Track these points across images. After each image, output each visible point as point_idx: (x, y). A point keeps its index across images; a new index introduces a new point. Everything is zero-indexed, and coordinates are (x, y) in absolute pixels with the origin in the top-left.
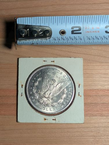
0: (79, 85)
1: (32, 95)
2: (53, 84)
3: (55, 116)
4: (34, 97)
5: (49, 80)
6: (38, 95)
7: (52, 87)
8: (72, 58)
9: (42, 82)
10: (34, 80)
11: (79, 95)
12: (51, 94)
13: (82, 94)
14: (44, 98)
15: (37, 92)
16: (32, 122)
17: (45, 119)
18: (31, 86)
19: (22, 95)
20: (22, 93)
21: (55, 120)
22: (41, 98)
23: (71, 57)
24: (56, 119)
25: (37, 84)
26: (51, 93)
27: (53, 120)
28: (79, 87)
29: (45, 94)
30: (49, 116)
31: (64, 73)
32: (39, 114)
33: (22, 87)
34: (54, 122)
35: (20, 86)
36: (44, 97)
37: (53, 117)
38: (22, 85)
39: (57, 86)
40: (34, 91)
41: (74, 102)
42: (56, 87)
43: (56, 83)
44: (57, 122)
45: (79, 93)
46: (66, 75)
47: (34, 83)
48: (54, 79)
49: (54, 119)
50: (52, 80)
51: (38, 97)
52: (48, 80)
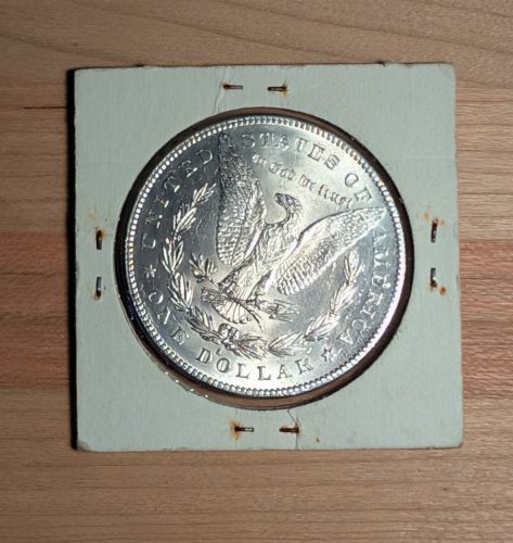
0: (434, 226)
1: (160, 284)
2: (280, 225)
3: (293, 411)
4: (169, 296)
5: (259, 202)
6: (193, 282)
7: (276, 240)
8: (389, 67)
9: (221, 208)
10: (170, 195)
11: (433, 284)
12: (268, 283)
13: (449, 276)
14: (229, 304)
15: (184, 269)
16: (160, 448)
17: (238, 429)
18: (154, 233)
19: (98, 294)
20: (99, 279)
21: (296, 430)
22: (210, 301)
23: (381, 63)
24: (302, 428)
25: (185, 219)
26: (268, 276)
27: (284, 430)
28: (433, 237)
29: (231, 278)
30: (260, 409)
31: (350, 162)
32: (202, 402)
33: (99, 246)
34: (293, 447)
35: (84, 239)
36: (230, 298)
37: (285, 417)
38: (99, 234)
39: (307, 236)
40: (172, 260)
41: (402, 327)
42: (299, 240)
43: (300, 222)
44: (307, 441)
45: (433, 270)
46: (361, 172)
47: (172, 212)
48: (287, 197)
49: (292, 426)
50: (279, 201)
51: (195, 294)
52: (253, 201)
